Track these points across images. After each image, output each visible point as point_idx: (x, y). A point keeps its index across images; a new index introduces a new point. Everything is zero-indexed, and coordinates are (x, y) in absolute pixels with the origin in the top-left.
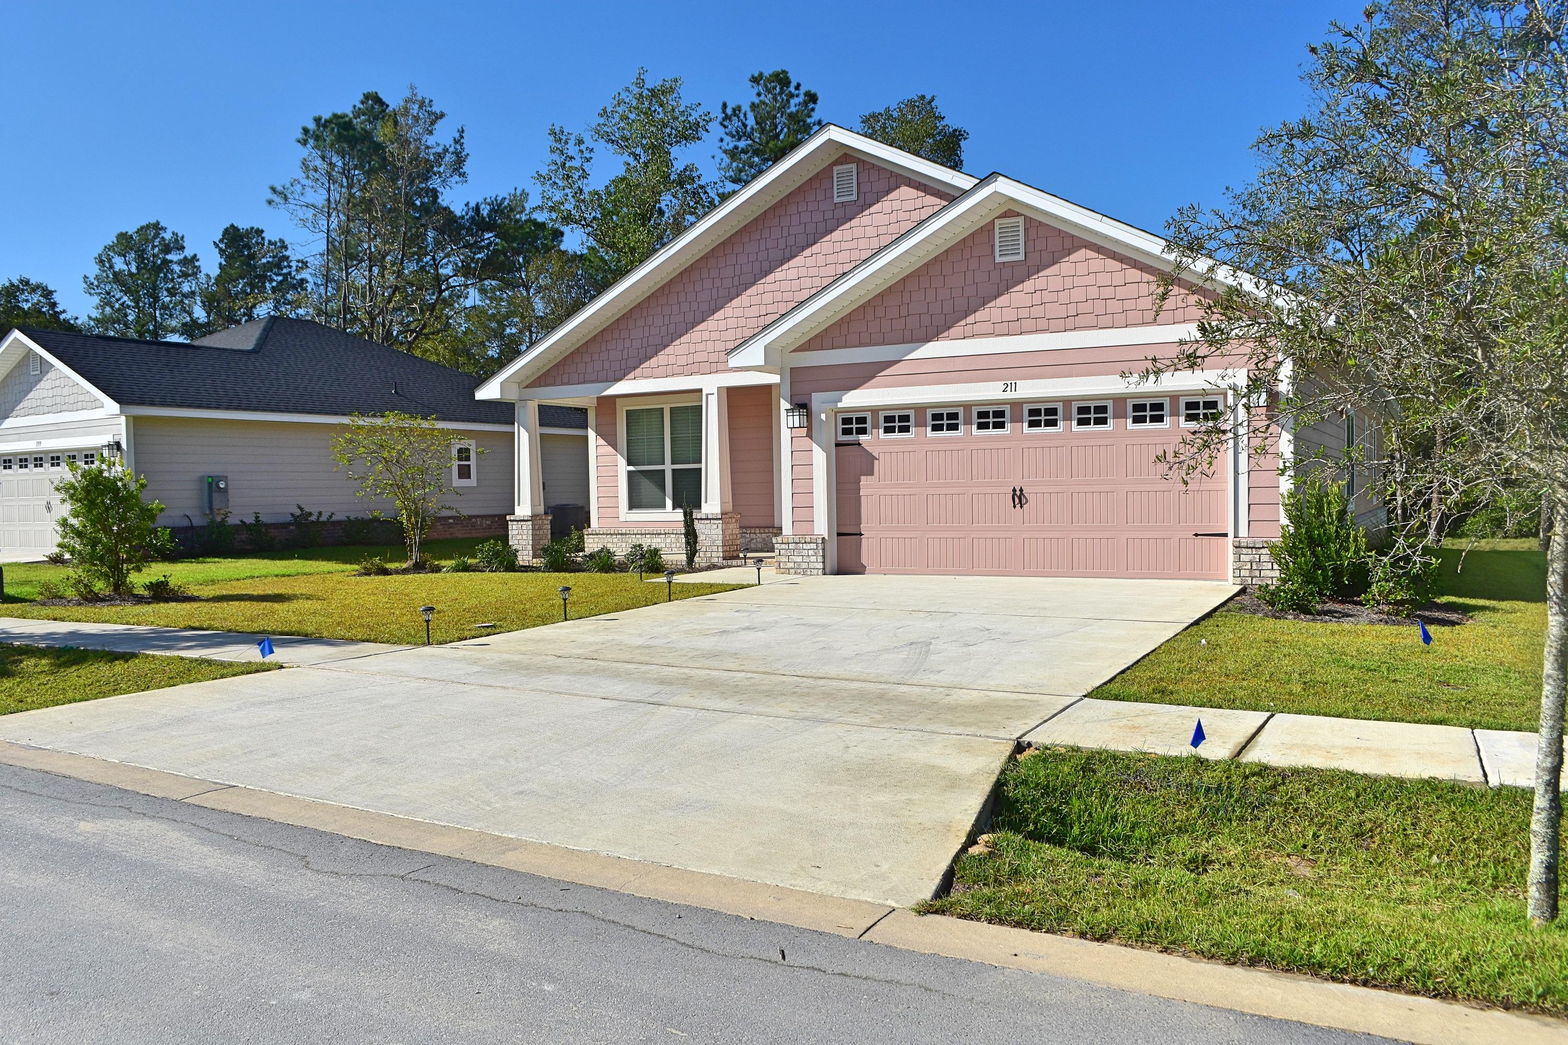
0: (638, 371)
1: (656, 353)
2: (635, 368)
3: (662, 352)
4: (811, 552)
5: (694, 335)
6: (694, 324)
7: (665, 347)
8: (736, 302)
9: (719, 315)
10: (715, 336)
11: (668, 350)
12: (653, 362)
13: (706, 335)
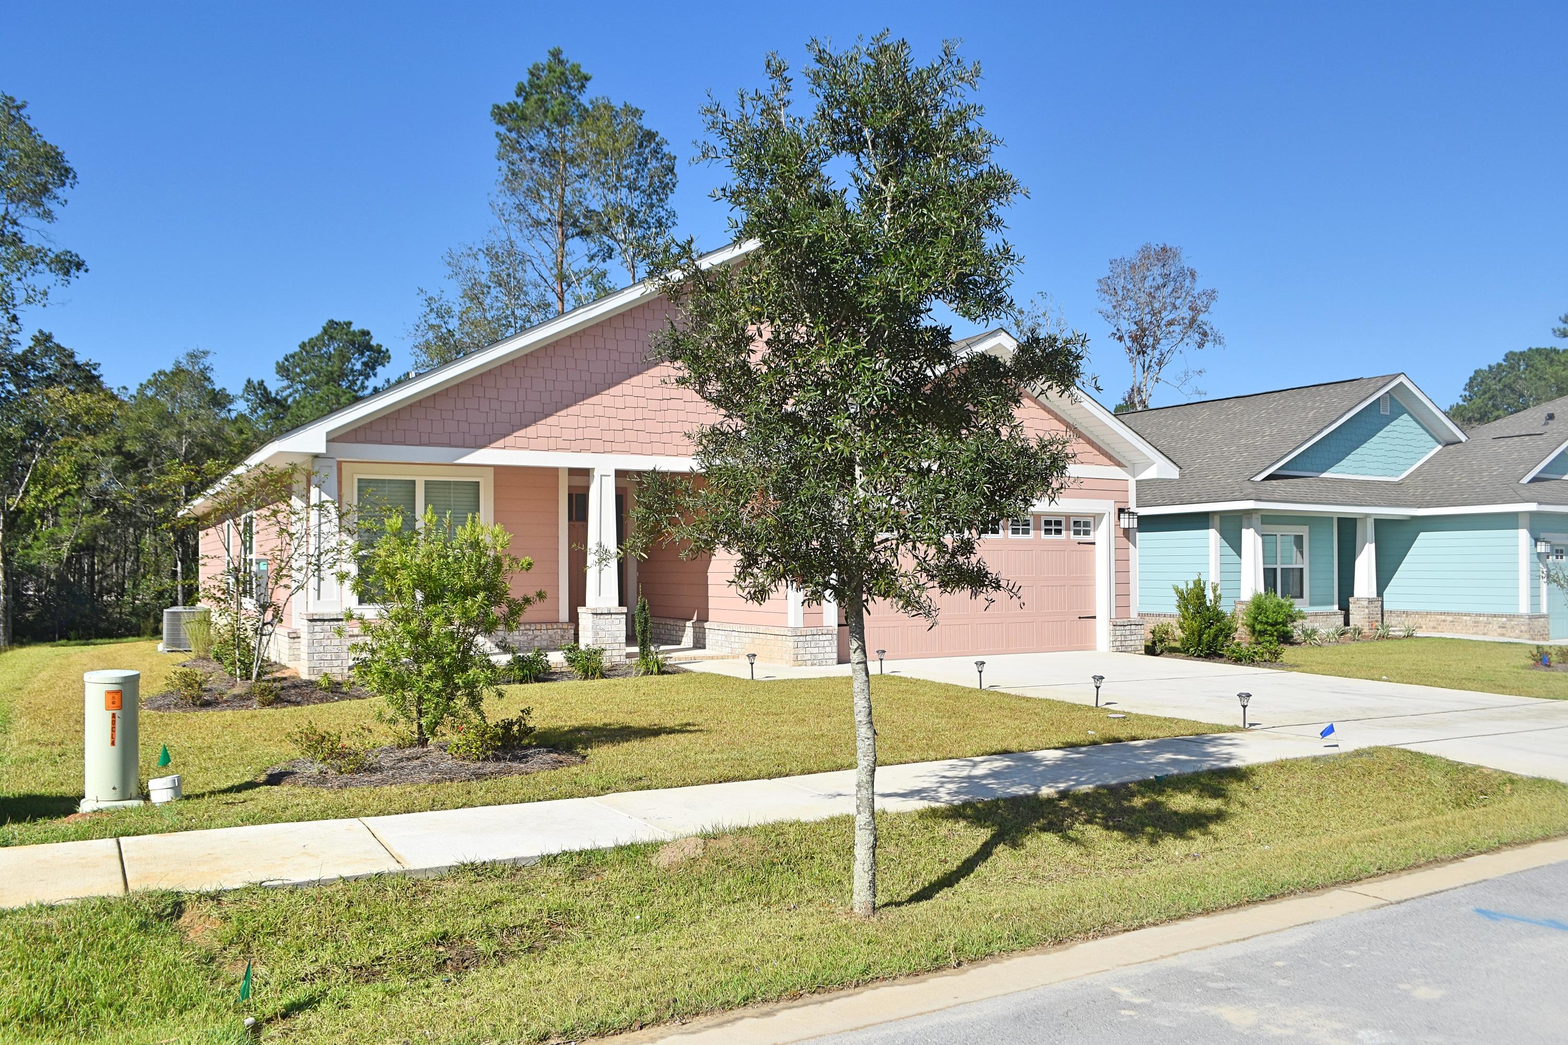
0: (509, 440)
1: (535, 421)
2: (505, 436)
3: (543, 422)
4: (827, 643)
5: (586, 408)
6: (586, 396)
7: (546, 416)
8: (635, 380)
9: (614, 390)
10: (610, 412)
11: (551, 420)
12: (531, 431)
13: (599, 411)
